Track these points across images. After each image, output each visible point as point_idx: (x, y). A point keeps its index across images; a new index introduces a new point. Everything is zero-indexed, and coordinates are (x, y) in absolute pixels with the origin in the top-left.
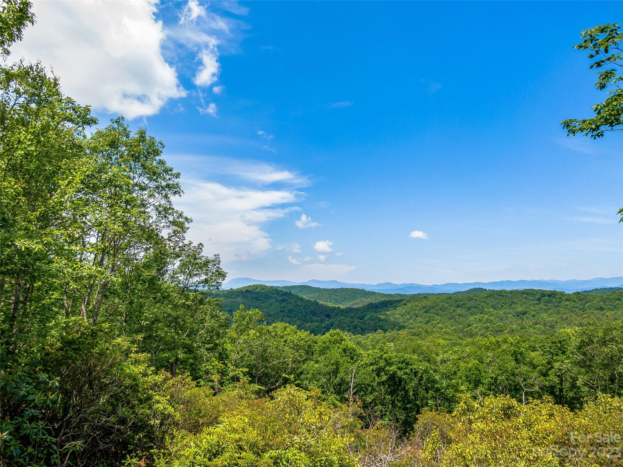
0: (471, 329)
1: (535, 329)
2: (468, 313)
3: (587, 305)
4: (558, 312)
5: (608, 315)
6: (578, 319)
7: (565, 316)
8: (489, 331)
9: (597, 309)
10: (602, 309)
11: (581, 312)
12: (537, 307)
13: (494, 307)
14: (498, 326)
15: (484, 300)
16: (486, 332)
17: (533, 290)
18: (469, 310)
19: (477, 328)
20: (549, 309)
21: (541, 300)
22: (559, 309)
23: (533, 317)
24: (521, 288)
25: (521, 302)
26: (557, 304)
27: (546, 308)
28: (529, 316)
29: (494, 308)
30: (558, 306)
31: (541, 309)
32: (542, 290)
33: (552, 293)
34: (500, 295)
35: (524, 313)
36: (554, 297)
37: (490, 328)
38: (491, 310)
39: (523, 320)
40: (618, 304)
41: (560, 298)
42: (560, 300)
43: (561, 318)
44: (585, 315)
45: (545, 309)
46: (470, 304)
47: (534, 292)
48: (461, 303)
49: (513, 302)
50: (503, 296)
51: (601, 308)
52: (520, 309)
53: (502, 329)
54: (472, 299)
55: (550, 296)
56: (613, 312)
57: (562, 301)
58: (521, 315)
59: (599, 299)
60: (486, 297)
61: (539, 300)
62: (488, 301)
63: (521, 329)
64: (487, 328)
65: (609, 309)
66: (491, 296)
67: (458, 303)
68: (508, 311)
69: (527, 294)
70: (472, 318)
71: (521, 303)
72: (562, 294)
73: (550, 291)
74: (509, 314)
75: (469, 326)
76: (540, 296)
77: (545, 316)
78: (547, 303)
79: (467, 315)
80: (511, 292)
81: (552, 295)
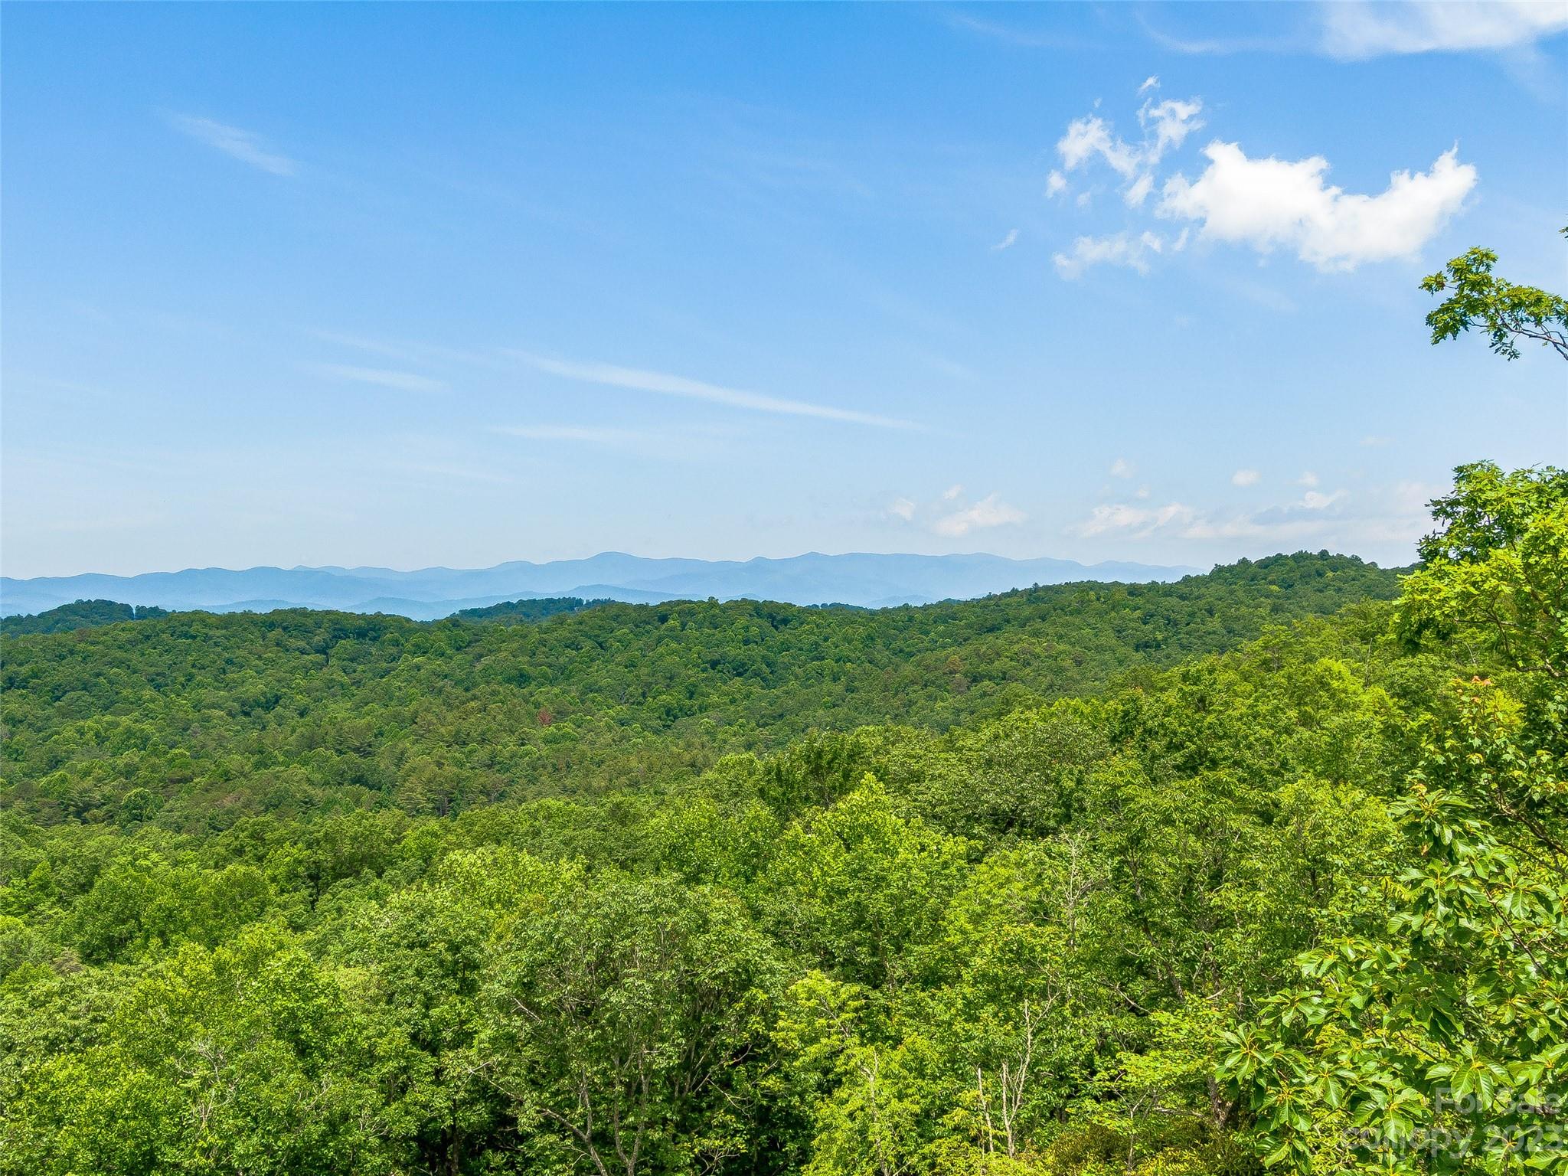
0: (63, 780)
1: (305, 763)
2: (50, 711)
3: (479, 667)
4: (387, 697)
5: (541, 699)
6: (450, 717)
7: (407, 711)
8: (136, 785)
9: (509, 681)
10: (522, 679)
11: (459, 691)
12: (318, 679)
13: (160, 680)
14: (173, 760)
15: (119, 654)
16: (125, 788)
17: (303, 613)
18: (58, 699)
19: (87, 773)
20: (357, 683)
21: (331, 652)
22: (388, 685)
23: (302, 715)
24: (262, 602)
25: (260, 658)
26: (385, 665)
27: (346, 679)
28: (287, 713)
29: (158, 687)
30: (387, 672)
31: (330, 684)
32: (336, 613)
33: (369, 624)
34: (186, 635)
35: (267, 702)
36: (374, 639)
37: (142, 773)
38: (148, 693)
39: (264, 728)
40: (572, 661)
41: (397, 643)
42: (393, 650)
43: (395, 716)
44: (473, 704)
45: (342, 685)
46: (62, 673)
47: (310, 622)
48: (25, 670)
49: (229, 662)
50: (194, 637)
51: (522, 676)
52: (255, 687)
53: (188, 773)
54: (71, 652)
55: (361, 634)
56: (556, 690)
57: (401, 652)
58: (259, 711)
59: (515, 645)
60: (130, 642)
61: (323, 650)
62: (135, 658)
63: (257, 766)
64: (129, 772)
65: (544, 676)
66: (148, 637)
67: (11, 668)
68: (208, 695)
69: (285, 629)
70: (69, 732)
71: (260, 663)
72: (403, 626)
73: (363, 616)
74: (213, 706)
75: (55, 763)
76: (327, 636)
77: (339, 709)
78: (352, 660)
79: (48, 718)
80: (228, 621)
81: (370, 629)
